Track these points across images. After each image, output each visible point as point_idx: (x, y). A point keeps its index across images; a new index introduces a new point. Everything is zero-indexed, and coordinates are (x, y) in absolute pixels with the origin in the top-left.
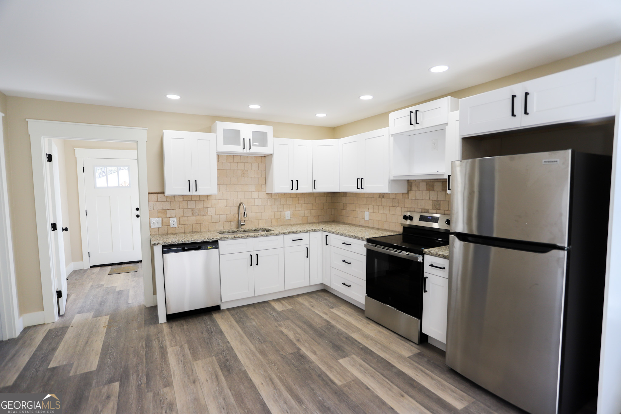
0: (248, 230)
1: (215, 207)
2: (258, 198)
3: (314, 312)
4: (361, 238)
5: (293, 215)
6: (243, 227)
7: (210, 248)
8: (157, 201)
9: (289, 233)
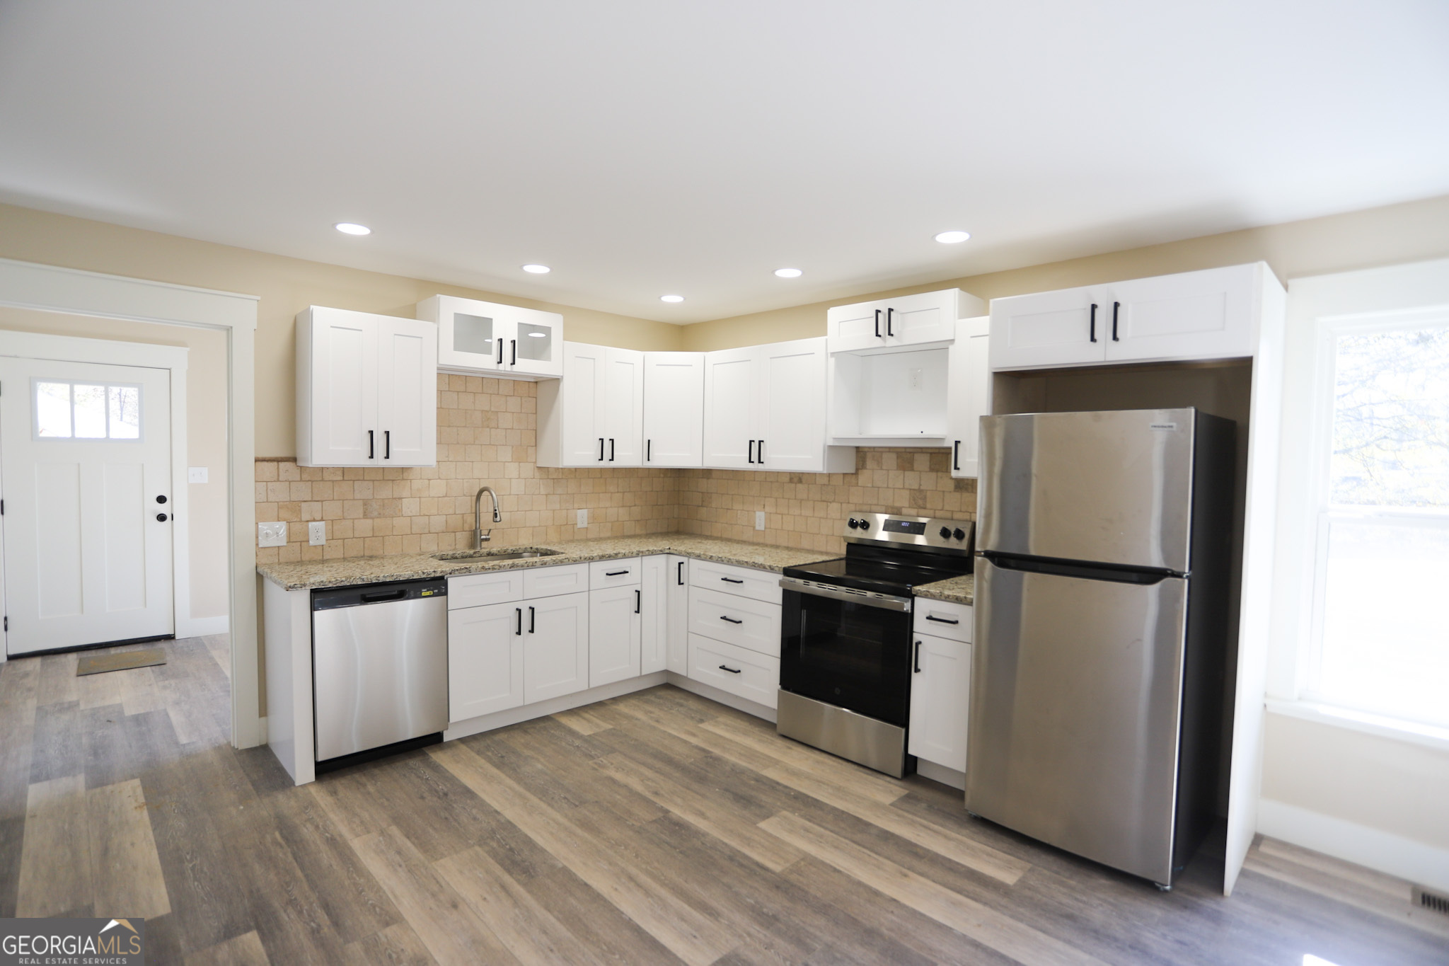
0: (497, 552)
1: (420, 497)
2: (519, 478)
3: (666, 732)
4: (768, 568)
5: (593, 519)
6: (484, 544)
7: (428, 593)
8: (278, 479)
9: (602, 558)
